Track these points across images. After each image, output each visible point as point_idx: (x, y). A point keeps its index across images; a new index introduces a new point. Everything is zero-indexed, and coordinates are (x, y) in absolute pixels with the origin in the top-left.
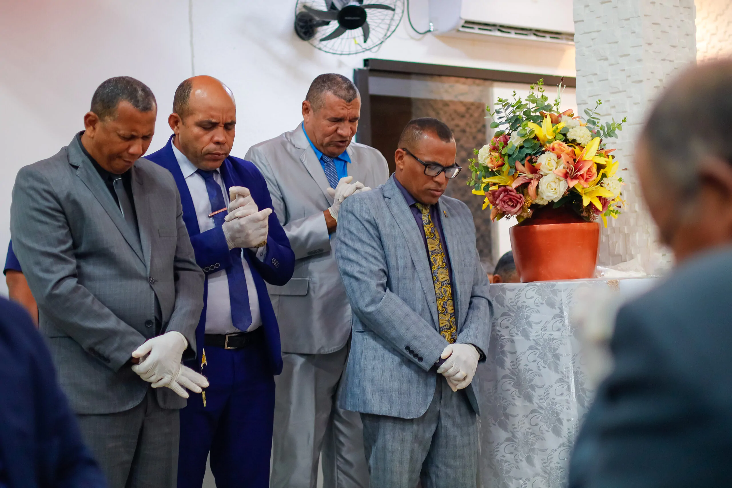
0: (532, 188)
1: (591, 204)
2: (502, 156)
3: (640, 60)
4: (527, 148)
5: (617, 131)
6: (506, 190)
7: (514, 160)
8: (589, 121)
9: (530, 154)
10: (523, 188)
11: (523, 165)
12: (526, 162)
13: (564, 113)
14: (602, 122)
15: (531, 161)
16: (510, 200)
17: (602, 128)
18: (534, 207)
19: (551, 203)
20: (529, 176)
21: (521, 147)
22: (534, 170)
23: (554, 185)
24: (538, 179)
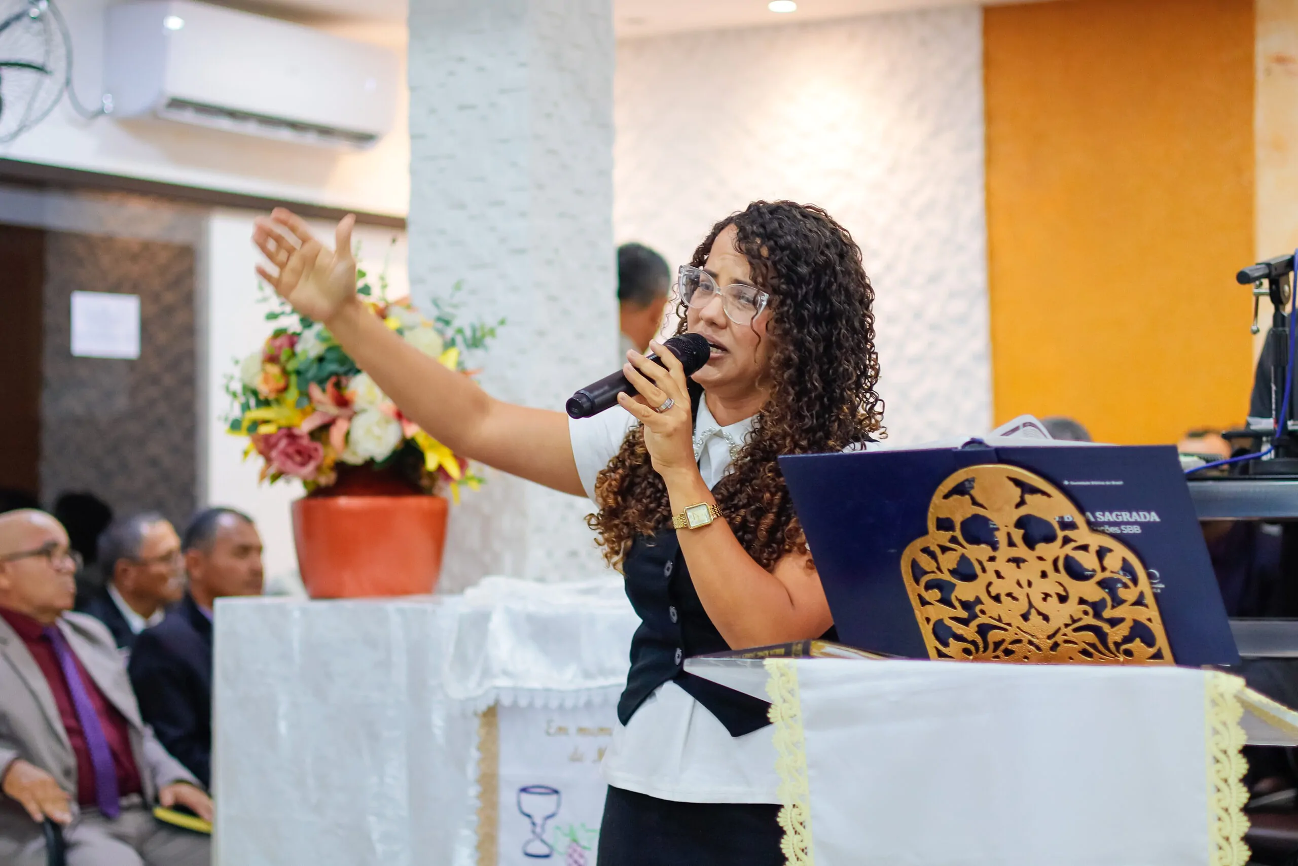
0: (336, 434)
1: (441, 468)
2: (285, 373)
3: (523, 214)
4: (332, 361)
5: (488, 341)
6: (290, 435)
7: (307, 382)
8: (439, 319)
9: (336, 374)
10: (321, 432)
11: (324, 390)
12: (329, 386)
13: (398, 303)
14: (464, 320)
15: (338, 386)
16: (299, 452)
17: (460, 331)
18: (341, 467)
19: (370, 463)
20: (333, 410)
21: (321, 360)
22: (343, 402)
23: (377, 431)
24: (350, 419)
